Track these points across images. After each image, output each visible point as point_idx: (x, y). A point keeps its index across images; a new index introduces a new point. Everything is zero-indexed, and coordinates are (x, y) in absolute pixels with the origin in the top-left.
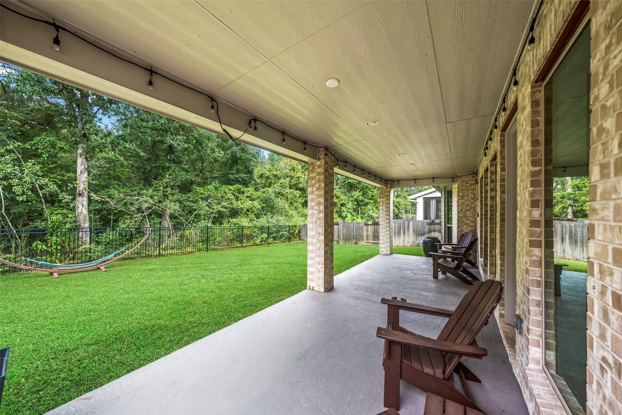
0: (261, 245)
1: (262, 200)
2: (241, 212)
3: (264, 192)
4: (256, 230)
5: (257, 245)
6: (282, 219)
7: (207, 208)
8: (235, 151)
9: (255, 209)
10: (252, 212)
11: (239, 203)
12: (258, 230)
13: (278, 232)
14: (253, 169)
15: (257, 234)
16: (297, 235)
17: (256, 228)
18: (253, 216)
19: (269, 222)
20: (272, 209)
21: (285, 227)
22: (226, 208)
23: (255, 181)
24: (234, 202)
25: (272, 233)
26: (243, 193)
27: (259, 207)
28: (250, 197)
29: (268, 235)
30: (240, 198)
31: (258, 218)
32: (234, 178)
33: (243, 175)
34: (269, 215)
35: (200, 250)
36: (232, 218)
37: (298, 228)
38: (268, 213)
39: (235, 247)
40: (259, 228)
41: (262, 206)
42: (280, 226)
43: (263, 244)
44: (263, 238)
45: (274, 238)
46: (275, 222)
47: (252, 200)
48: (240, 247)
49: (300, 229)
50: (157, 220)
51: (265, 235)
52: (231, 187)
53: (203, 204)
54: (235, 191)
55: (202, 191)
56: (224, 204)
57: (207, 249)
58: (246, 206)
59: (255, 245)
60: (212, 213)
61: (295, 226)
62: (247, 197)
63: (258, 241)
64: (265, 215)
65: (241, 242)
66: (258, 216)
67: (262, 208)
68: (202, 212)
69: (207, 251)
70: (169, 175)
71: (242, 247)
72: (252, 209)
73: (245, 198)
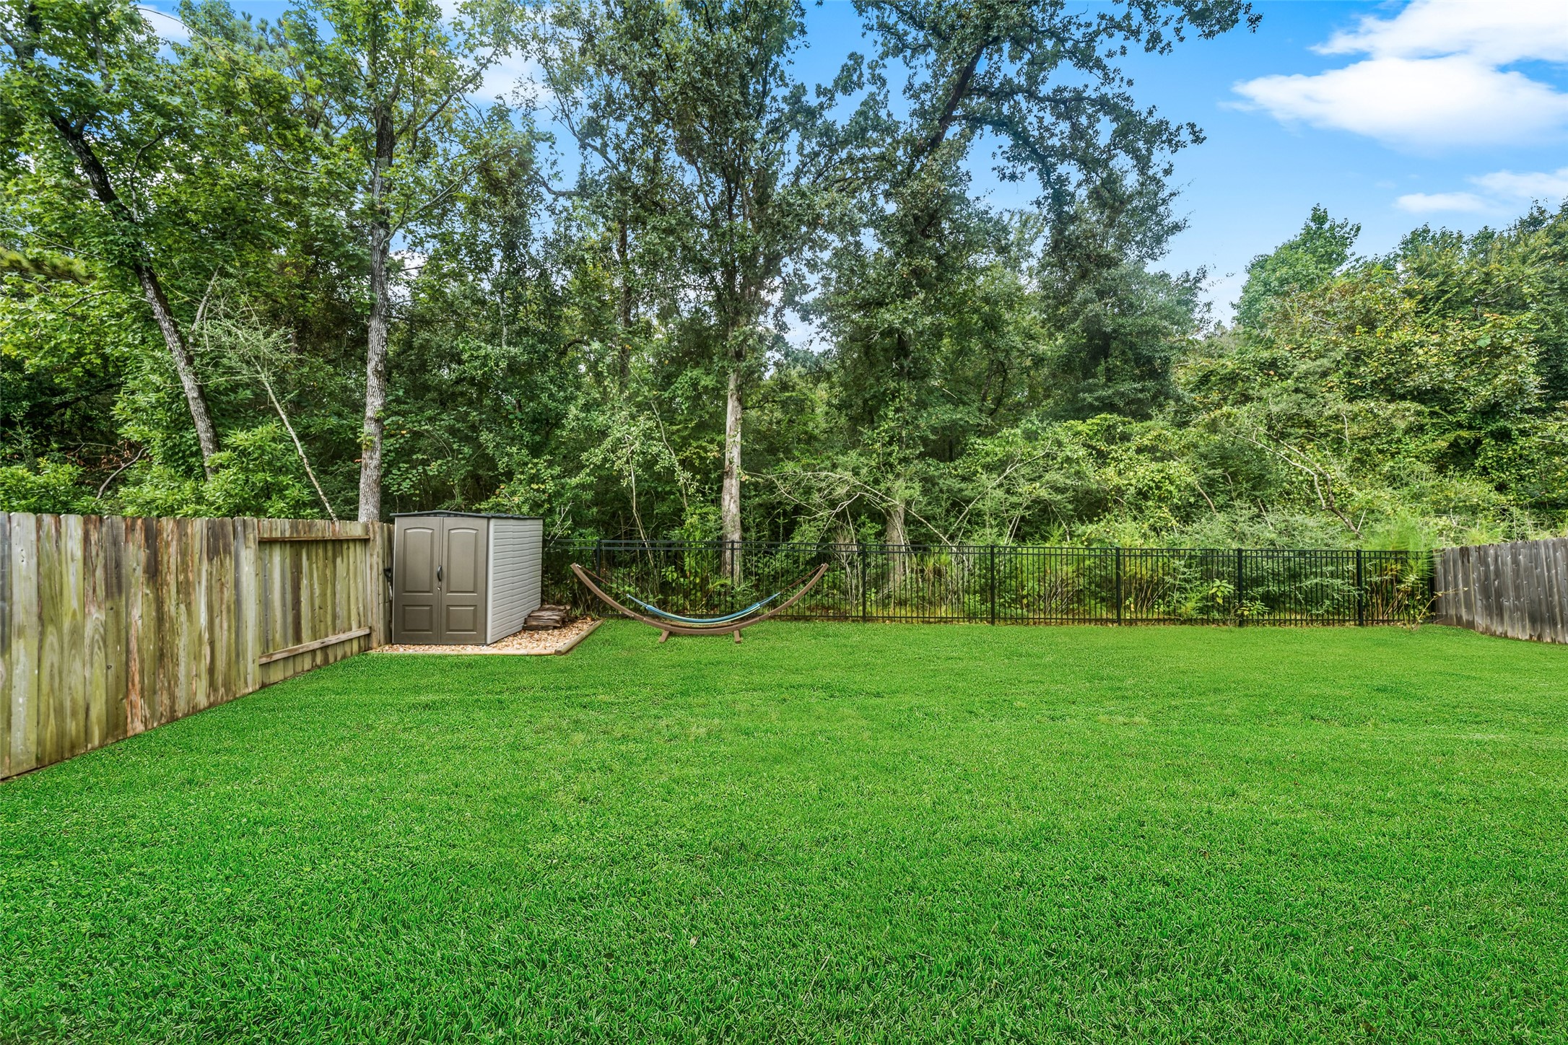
0: (1203, 622)
1: (1204, 457)
2: (1116, 502)
3: (1213, 427)
4: (1178, 563)
5: (1183, 623)
6: (1311, 522)
7: (1000, 493)
8: (1097, 315)
9: (1172, 488)
10: (1161, 499)
11: (1110, 471)
12: (1189, 566)
13: (1294, 576)
14: (1166, 361)
15: (1185, 580)
16: (1411, 595)
17: (1180, 558)
18: (1165, 512)
19: (1242, 537)
20: (1254, 488)
21: (1336, 557)
22: (1057, 490)
23: (1178, 399)
24: (1089, 468)
25: (1258, 581)
26: (1125, 437)
27: (1192, 480)
28: (1152, 450)
29: (1239, 586)
30: (1113, 454)
31: (1186, 519)
32: (1097, 399)
33: (1125, 387)
34: (1244, 510)
35: (971, 617)
36: (1083, 523)
37: (1422, 564)
38: (1237, 503)
39: (1090, 621)
40: (1191, 557)
41: (1206, 477)
42: (1302, 553)
43: (1214, 621)
44: (1214, 597)
45: (1272, 602)
46: (1273, 536)
47: (1162, 459)
48: (1113, 621)
49: (1433, 570)
50: (870, 529)
51: (1223, 588)
52: (1080, 426)
53: (989, 481)
54: (1096, 434)
55: (990, 447)
56: (1053, 476)
57: (993, 618)
58: (1134, 482)
59: (1174, 618)
60: (1014, 506)
61: (1401, 556)
62: (1139, 451)
63: (1190, 607)
64: (1220, 508)
65: (1117, 605)
66: (1187, 514)
67: (1209, 485)
68: (987, 506)
69: (993, 623)
70: (897, 411)
71: (1119, 621)
72: (1159, 488)
73: (1131, 453)
